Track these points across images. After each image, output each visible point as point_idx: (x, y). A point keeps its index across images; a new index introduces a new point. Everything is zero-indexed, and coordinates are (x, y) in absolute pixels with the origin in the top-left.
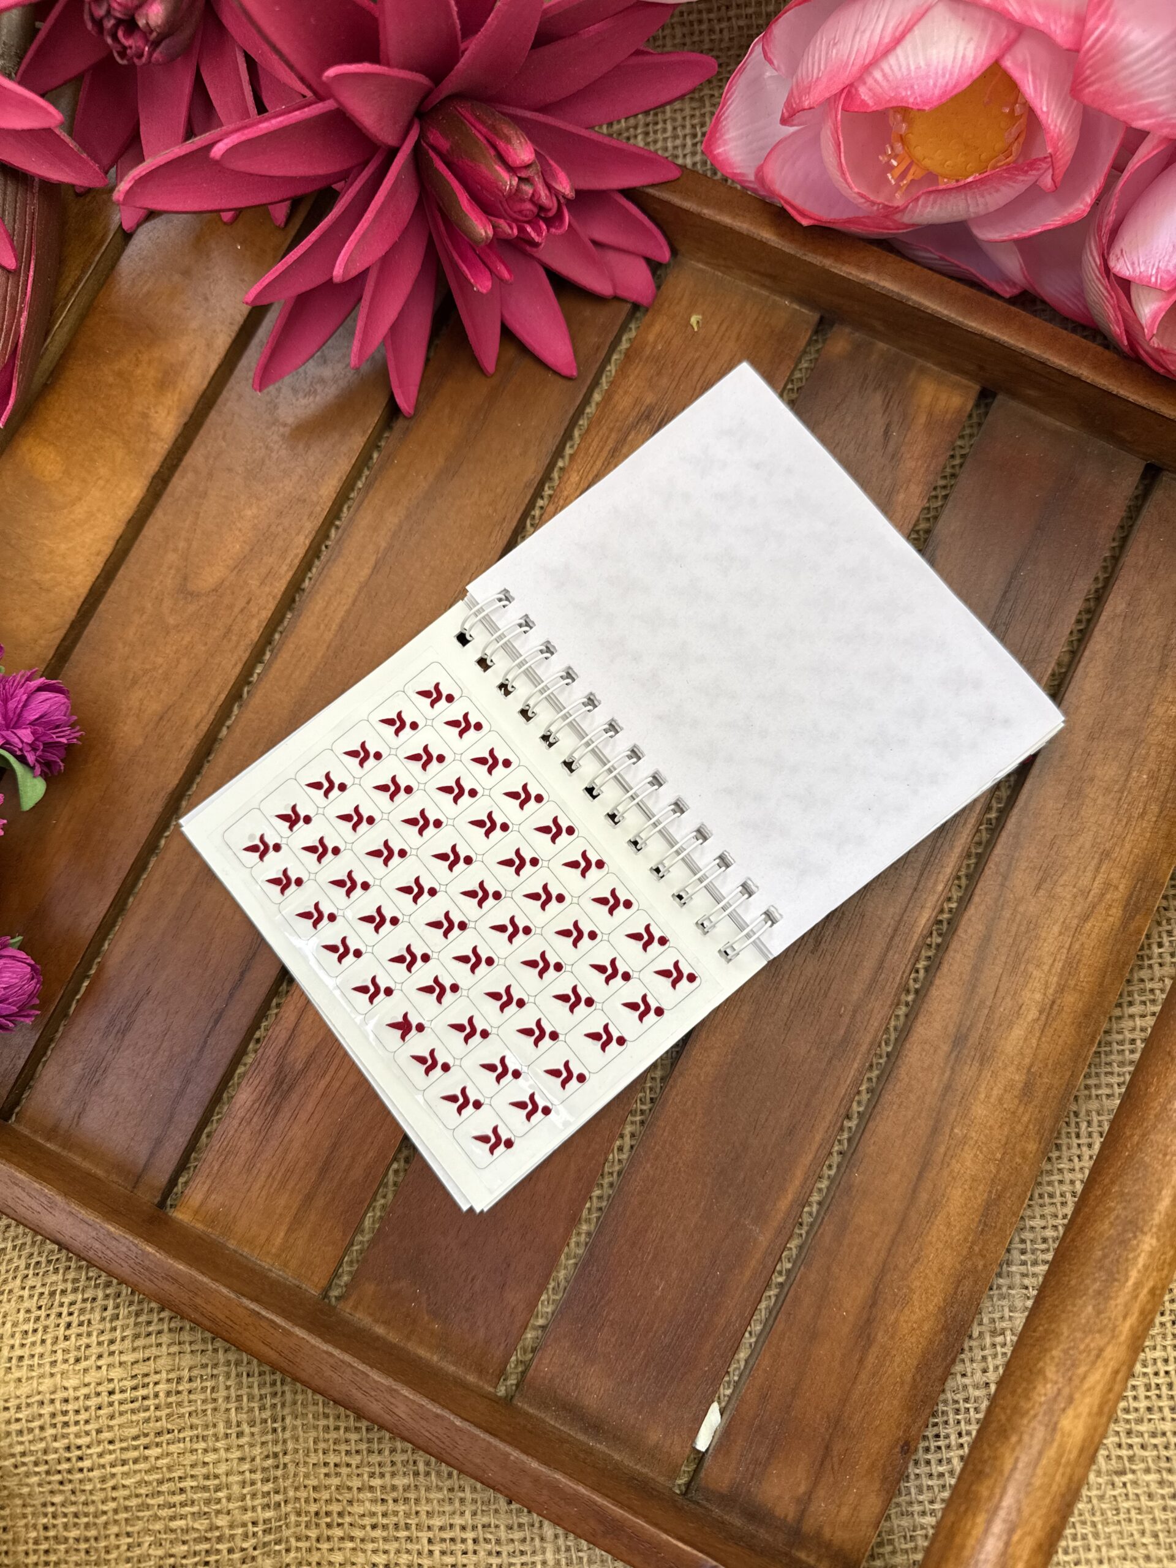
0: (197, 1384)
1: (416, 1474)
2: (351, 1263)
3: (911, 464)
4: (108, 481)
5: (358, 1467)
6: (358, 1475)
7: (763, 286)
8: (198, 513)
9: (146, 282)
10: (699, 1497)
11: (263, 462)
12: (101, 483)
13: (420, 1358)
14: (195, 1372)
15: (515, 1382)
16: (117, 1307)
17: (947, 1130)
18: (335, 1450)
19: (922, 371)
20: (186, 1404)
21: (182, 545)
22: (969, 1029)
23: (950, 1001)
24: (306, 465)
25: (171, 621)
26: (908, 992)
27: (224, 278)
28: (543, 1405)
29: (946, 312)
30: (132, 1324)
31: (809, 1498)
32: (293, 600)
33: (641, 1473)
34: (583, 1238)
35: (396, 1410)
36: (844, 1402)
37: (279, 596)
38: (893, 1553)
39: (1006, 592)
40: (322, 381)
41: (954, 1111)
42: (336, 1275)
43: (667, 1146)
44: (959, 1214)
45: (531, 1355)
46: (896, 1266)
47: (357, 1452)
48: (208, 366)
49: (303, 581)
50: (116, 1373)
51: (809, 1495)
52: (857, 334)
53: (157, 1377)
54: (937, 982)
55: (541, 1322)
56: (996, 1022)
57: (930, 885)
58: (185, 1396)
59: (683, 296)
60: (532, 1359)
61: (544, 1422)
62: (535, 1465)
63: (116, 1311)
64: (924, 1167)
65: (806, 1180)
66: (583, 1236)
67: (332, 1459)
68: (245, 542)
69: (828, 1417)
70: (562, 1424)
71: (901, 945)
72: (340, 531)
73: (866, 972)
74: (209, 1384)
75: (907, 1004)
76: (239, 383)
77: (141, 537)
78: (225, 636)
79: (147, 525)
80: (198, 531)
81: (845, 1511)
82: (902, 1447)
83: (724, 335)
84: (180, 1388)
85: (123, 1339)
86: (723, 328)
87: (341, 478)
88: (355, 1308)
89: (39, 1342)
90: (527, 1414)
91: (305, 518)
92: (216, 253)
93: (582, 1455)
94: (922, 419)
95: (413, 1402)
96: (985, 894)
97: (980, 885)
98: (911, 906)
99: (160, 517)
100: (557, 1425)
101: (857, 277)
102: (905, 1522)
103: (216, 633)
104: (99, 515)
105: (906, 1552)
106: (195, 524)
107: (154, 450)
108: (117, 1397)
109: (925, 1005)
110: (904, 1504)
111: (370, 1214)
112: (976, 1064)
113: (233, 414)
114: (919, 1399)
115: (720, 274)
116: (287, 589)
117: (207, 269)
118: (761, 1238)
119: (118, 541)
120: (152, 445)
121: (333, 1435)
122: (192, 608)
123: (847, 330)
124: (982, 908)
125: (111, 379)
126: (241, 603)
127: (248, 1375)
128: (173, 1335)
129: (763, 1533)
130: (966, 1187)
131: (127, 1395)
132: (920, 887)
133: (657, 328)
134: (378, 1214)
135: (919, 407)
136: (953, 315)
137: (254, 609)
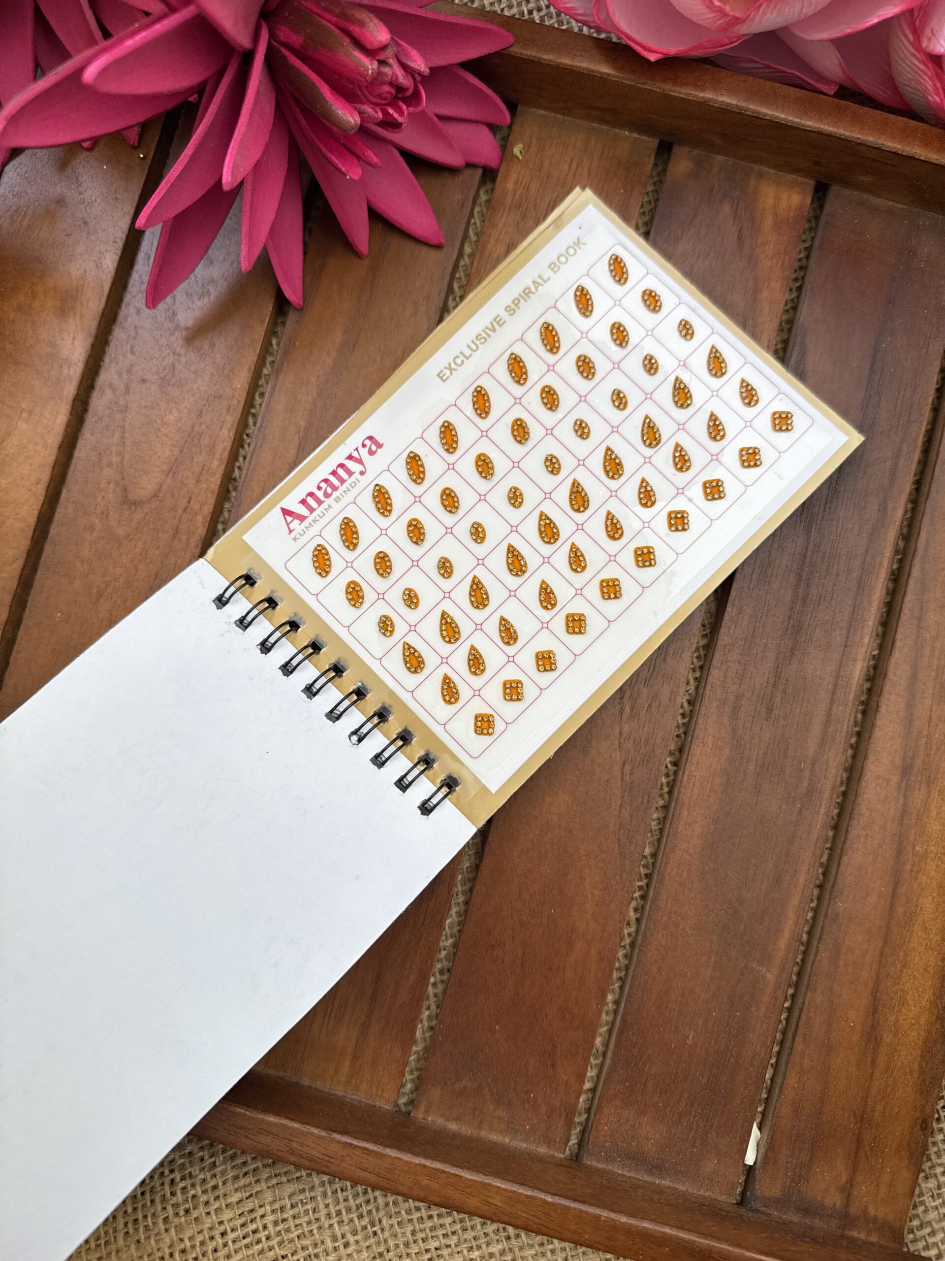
0: (300, 1209)
1: (508, 1238)
2: (411, 1072)
3: (768, 263)
4: (31, 412)
5: (456, 1246)
6: (458, 1252)
7: (603, 121)
8: (124, 427)
9: (24, 217)
10: (757, 1205)
11: (173, 366)
12: (24, 415)
13: (495, 1143)
14: (296, 1199)
15: (576, 1141)
16: (211, 1156)
17: (910, 849)
18: (432, 1237)
19: (760, 176)
20: (293, 1229)
21: (115, 459)
22: (913, 758)
23: (893, 738)
24: (214, 363)
25: (121, 532)
26: (851, 737)
27: (99, 200)
28: (609, 1159)
29: (783, 116)
30: (229, 1167)
31: (851, 1185)
32: (228, 491)
33: (705, 1197)
34: (611, 1006)
35: (491, 1201)
36: (865, 1099)
37: (216, 491)
38: (926, 1211)
39: (872, 366)
40: (212, 281)
41: (913, 832)
42: (403, 1085)
43: (673, 915)
44: (933, 919)
45: (585, 1116)
46: (888, 974)
47: (453, 1233)
48: (102, 286)
49: (233, 471)
50: (227, 1215)
51: (851, 1182)
52: (696, 152)
53: (261, 1211)
54: (879, 723)
55: (588, 1085)
56: (934, 748)
57: (857, 639)
58: (291, 1223)
59: (531, 142)
60: (587, 1120)
61: (614, 1173)
62: (624, 1219)
63: (213, 1160)
64: (896, 885)
65: (798, 918)
66: (610, 1005)
67: (433, 1244)
68: (173, 446)
69: (854, 1114)
70: (629, 1172)
71: (842, 698)
72: (260, 419)
73: (816, 729)
74: (309, 1206)
75: (852, 746)
76: (135, 297)
77: (74, 460)
78: (174, 537)
79: (78, 446)
80: (127, 443)
81: (883, 1189)
82: (921, 1126)
83: (576, 172)
84: (285, 1216)
85: (224, 1183)
86: (574, 166)
87: (250, 368)
88: (427, 1112)
89: (149, 1204)
90: (598, 1170)
91: (225, 412)
92: (85, 177)
93: (656, 1197)
94: (769, 221)
95: (506, 1190)
96: (906, 638)
97: (900, 630)
98: (844, 661)
99: (88, 438)
100: (625, 1173)
101: (696, 96)
102: (932, 1184)
103: (166, 536)
104: (31, 446)
105: (936, 1208)
106: (123, 437)
107: (68, 375)
108: (231, 1236)
109: (872, 745)
110: (927, 1170)
111: (419, 1026)
112: (924, 787)
113: (136, 327)
114: (927, 1082)
115: (561, 117)
116: (222, 482)
117: (80, 193)
118: (769, 976)
119: (54, 467)
120: (65, 371)
121: (429, 1224)
122: (138, 516)
123: (687, 149)
124: (906, 650)
125: (12, 316)
126: (183, 503)
127: (342, 1190)
128: (268, 1170)
129: (817, 1223)
130: (935, 894)
131: (240, 1233)
132: (850, 643)
133: (513, 176)
134: (426, 1024)
135: (764, 209)
136: (790, 118)
137: (195, 505)
